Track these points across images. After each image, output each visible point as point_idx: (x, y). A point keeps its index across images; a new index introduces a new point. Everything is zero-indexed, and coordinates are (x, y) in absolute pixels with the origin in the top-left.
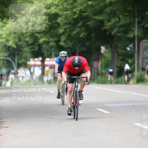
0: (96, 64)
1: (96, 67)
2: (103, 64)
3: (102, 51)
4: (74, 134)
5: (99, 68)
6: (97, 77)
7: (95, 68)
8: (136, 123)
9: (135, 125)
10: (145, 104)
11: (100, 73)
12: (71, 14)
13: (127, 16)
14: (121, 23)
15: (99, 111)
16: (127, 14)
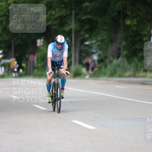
0: (32, 58)
1: (32, 60)
2: (39, 58)
3: (38, 45)
4: (9, 132)
5: (35, 62)
6: (33, 71)
7: (31, 62)
8: (74, 120)
9: (72, 122)
10: (83, 100)
11: (36, 67)
12: (5, 6)
13: (62, 8)
14: (56, 15)
15: (36, 107)
16: (63, 6)
